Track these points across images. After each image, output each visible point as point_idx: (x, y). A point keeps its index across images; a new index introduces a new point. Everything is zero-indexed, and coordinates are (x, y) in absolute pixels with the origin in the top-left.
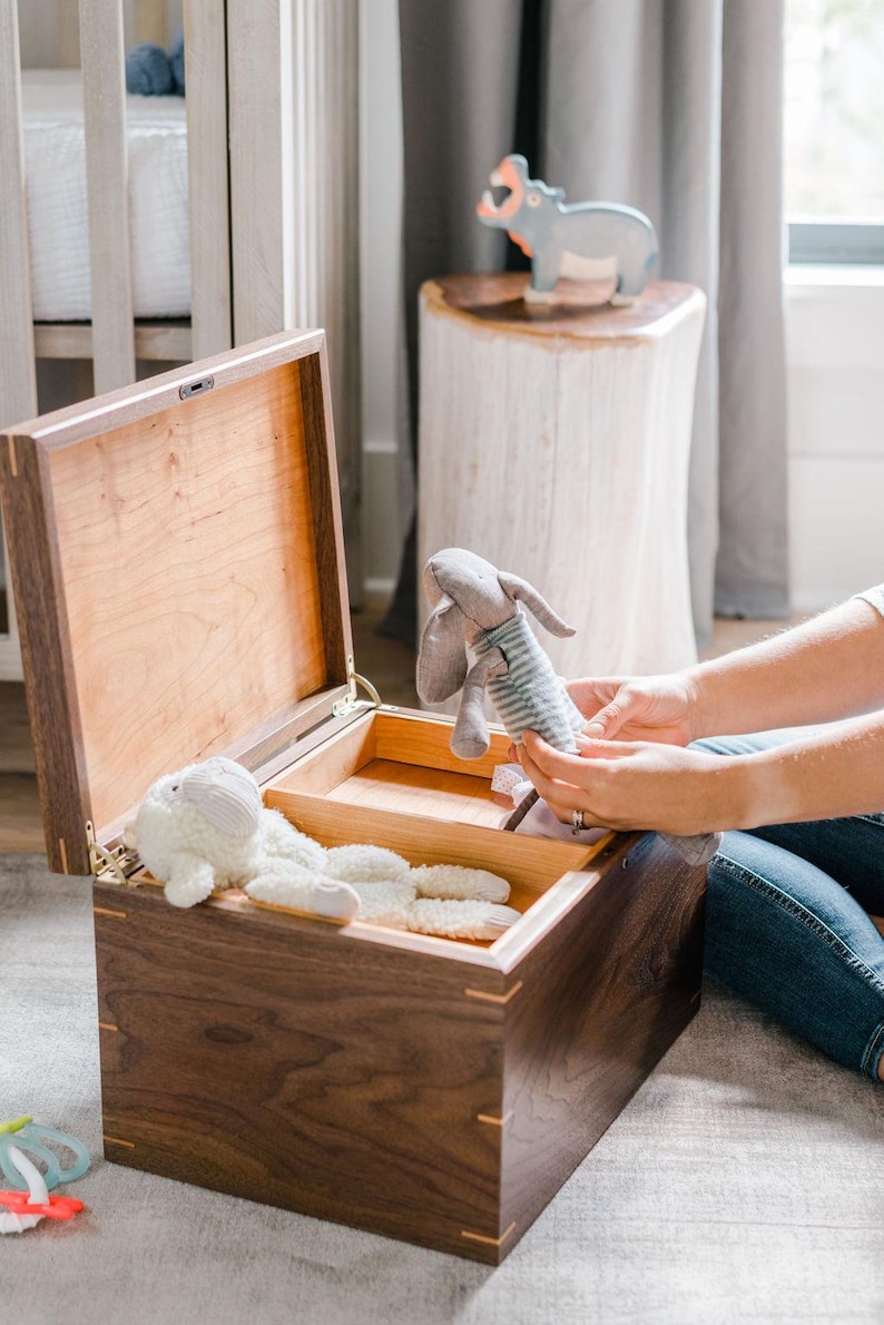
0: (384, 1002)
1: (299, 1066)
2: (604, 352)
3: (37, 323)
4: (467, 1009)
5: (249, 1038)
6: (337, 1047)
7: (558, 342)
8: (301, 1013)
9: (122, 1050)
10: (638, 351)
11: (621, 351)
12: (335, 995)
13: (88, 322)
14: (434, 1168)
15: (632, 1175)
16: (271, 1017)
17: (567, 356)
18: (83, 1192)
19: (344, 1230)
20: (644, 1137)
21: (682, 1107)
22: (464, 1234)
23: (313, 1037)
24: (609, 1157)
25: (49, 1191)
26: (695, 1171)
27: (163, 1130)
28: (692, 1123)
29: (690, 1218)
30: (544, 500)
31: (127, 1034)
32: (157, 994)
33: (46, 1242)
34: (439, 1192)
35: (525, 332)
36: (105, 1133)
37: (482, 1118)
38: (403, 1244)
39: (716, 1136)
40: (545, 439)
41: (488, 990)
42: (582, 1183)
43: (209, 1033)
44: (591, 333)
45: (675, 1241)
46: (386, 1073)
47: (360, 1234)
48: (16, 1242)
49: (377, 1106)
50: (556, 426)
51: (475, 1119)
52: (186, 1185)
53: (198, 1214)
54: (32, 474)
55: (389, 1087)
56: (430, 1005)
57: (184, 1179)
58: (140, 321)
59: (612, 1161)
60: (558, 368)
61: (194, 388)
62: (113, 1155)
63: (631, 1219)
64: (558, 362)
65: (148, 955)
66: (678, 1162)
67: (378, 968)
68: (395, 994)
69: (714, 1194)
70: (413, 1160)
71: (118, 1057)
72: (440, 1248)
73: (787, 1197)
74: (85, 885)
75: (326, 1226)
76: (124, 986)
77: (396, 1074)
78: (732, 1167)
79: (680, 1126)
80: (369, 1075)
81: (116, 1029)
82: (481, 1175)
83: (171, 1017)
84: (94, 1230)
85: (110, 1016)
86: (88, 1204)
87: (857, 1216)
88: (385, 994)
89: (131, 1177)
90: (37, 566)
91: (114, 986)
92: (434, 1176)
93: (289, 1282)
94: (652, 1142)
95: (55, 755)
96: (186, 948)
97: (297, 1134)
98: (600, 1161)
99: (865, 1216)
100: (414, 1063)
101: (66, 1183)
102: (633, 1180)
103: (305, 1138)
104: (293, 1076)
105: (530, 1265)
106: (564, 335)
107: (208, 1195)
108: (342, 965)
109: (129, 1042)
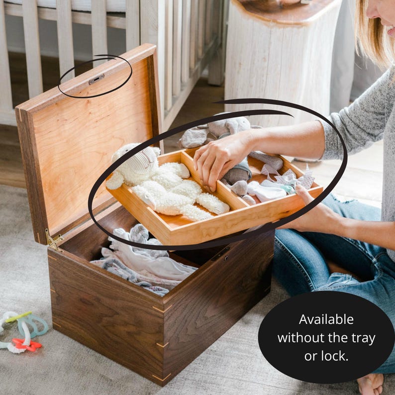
0: (130, 304)
1: (106, 316)
2: (289, 29)
3: (72, 10)
4: (153, 312)
5: (93, 305)
6: (118, 314)
7: (272, 24)
8: (107, 301)
9: (57, 298)
10: (302, 30)
11: (295, 29)
12: (116, 298)
13: (90, 12)
14: (145, 355)
15: (219, 357)
16: (98, 300)
17: (274, 30)
18: (43, 341)
19: (120, 366)
20: (230, 343)
21: (248, 332)
22: (153, 375)
23: (110, 309)
24: (215, 349)
25: (31, 339)
26: (242, 359)
27: (69, 324)
28: (248, 339)
29: (232, 377)
30: (263, 81)
31: (58, 294)
32: (66, 285)
33: (27, 358)
34: (146, 362)
35: (260, 18)
36: (53, 321)
37: (157, 344)
38: (137, 374)
39: (254, 346)
40: (264, 58)
41: (159, 308)
42: (202, 359)
43: (81, 300)
44: (284, 21)
45: (224, 385)
46: (131, 324)
47: (124, 368)
48: (18, 356)
49: (129, 333)
50: (269, 54)
51: (156, 344)
52: (76, 342)
53: (76, 353)
54: (26, 122)
55: (132, 329)
56: (143, 308)
57: (76, 340)
58: (109, 14)
59: (215, 351)
60: (271, 34)
61: (95, 80)
62: (55, 327)
63: (213, 375)
64: (271, 31)
65: (63, 273)
66: (237, 354)
67: (128, 294)
68: (133, 302)
69: (244, 369)
70: (139, 351)
71: (55, 300)
72: (147, 378)
73: (267, 373)
74: (45, 248)
75: (115, 364)
76: (57, 280)
77: (134, 325)
78: (254, 359)
79: (244, 340)
80: (126, 324)
81: (54, 292)
82: (158, 360)
83: (70, 292)
84: (43, 355)
85: (53, 288)
86: (44, 345)
87: (287, 384)
88: (130, 302)
89: (60, 335)
90: (28, 150)
91: (54, 279)
92: (145, 357)
93: (96, 383)
94: (232, 345)
95: (35, 208)
96: (74, 274)
97: (107, 335)
98: (212, 350)
99: (290, 385)
100: (139, 323)
101: (39, 336)
102: (220, 359)
103: (109, 337)
104: (105, 318)
105: (174, 388)
106: (274, 21)
107: (82, 346)
108: (118, 290)
109: (58, 297)
